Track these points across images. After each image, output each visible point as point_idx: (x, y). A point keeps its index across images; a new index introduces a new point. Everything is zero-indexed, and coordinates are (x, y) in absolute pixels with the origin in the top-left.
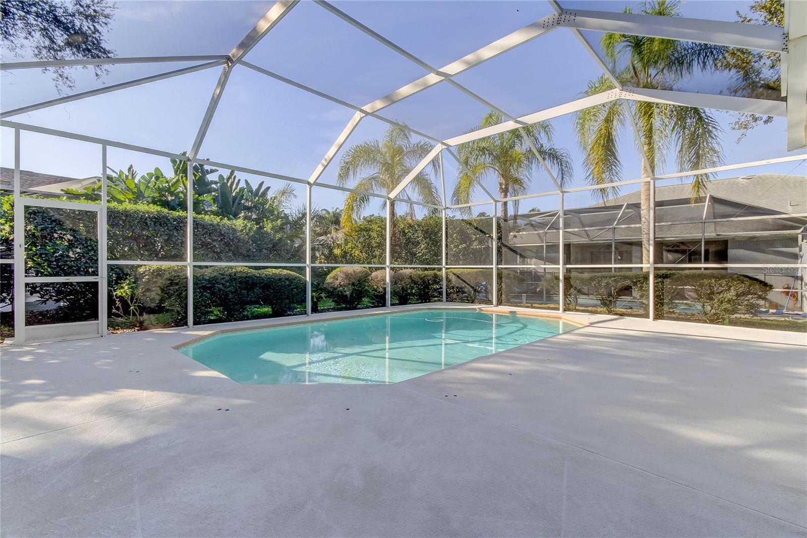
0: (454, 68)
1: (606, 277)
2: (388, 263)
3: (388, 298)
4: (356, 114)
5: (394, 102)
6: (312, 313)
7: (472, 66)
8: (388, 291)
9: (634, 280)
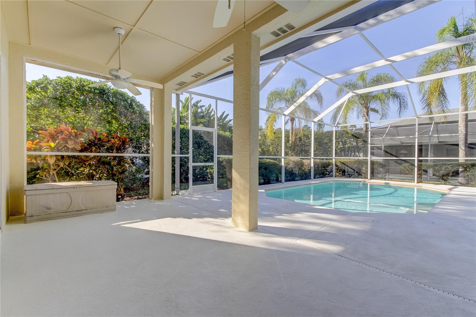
0: (398, 58)
1: (446, 165)
2: (312, 156)
3: (312, 175)
4: (322, 80)
5: (349, 75)
6: (285, 182)
7: (409, 58)
8: (312, 171)
9: (465, 167)
